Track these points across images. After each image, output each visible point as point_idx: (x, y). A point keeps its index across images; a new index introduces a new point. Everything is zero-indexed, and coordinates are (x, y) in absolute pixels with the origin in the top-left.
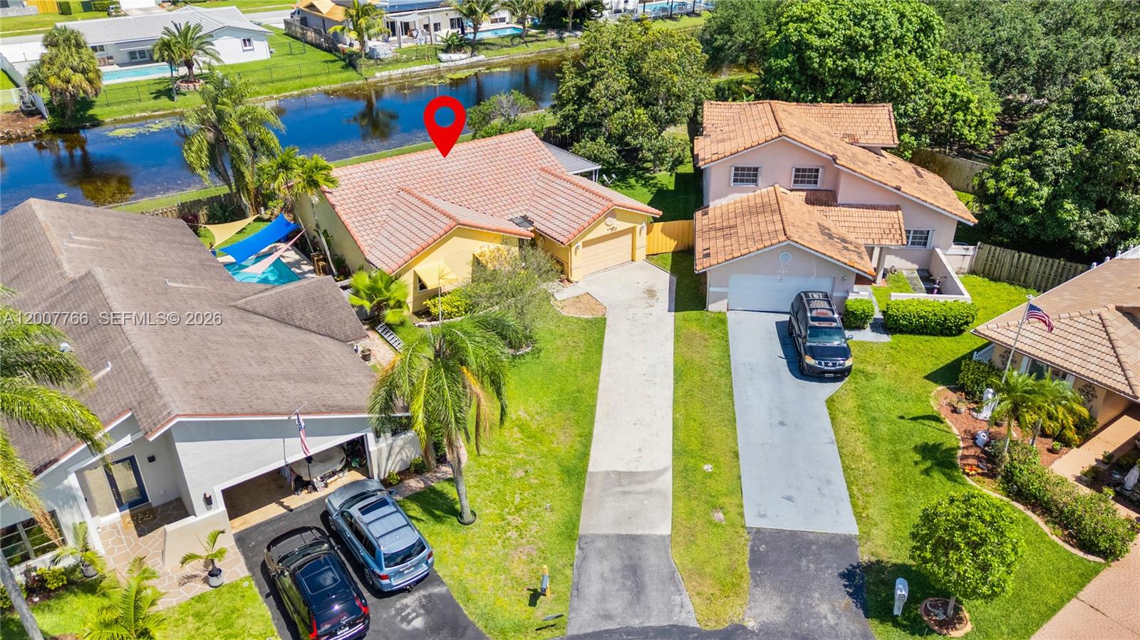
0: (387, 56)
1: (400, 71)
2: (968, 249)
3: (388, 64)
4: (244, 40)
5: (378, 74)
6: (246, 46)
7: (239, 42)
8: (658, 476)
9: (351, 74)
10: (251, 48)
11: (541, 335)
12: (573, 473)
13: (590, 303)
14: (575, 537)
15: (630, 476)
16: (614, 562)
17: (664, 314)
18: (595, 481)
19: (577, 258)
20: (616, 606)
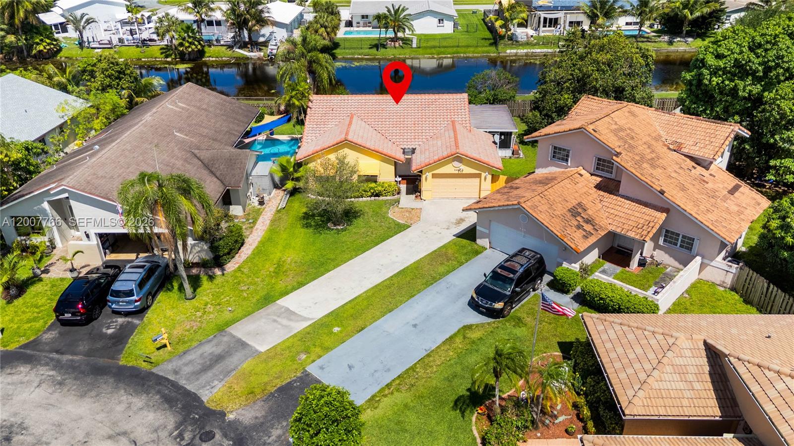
0: (522, 40)
1: (525, 51)
2: (731, 266)
3: (520, 45)
4: (439, 20)
5: (508, 51)
6: (439, 23)
7: (436, 20)
8: (303, 321)
9: (493, 49)
10: (442, 25)
11: (359, 222)
12: (268, 300)
13: (415, 215)
14: (221, 329)
15: (290, 314)
16: (218, 350)
17: (448, 236)
18: (272, 308)
19: (427, 184)
20: (187, 370)
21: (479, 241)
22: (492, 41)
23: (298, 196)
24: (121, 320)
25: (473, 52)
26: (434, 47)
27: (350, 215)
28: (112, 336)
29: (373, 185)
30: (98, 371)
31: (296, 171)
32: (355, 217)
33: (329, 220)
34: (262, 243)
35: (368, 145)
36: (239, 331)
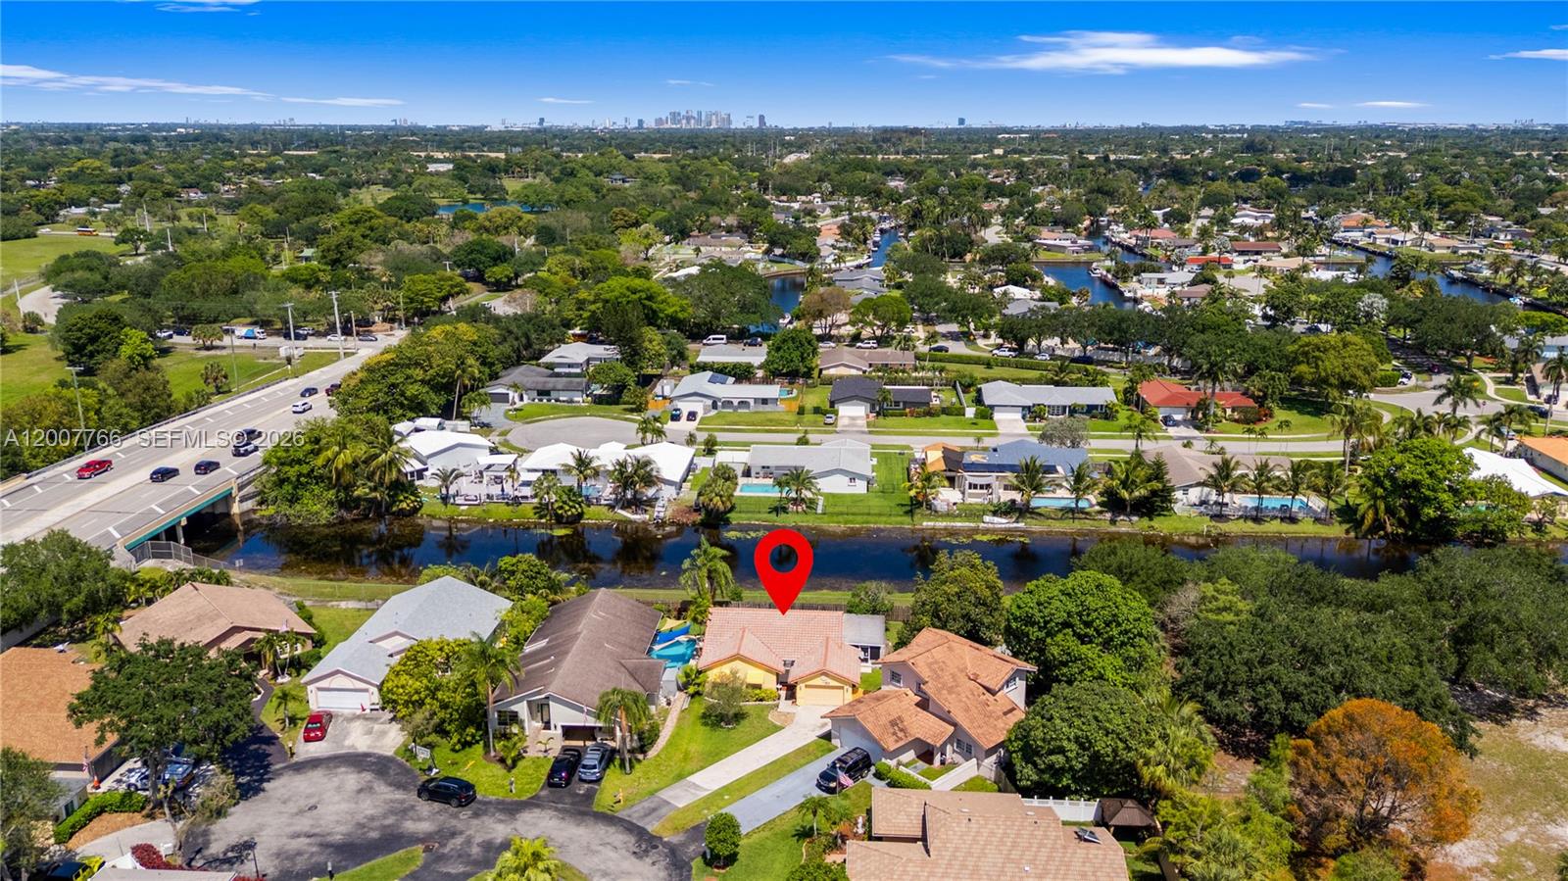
0: (943, 508)
3: (938, 516)
4: (851, 479)
6: (851, 482)
7: (847, 479)
10: (854, 484)
11: (745, 723)
12: (680, 777)
13: (789, 718)
14: (652, 793)
15: (696, 786)
16: (653, 806)
17: (812, 737)
18: (683, 782)
19: (801, 691)
20: (636, 815)
21: (833, 741)
22: (909, 508)
23: (697, 698)
24: (586, 786)
25: (886, 523)
26: (842, 514)
27: (739, 717)
28: (583, 795)
29: (758, 691)
30: (583, 814)
31: (696, 677)
32: (743, 718)
33: (722, 720)
34: (673, 737)
35: (756, 658)
36: (664, 795)
